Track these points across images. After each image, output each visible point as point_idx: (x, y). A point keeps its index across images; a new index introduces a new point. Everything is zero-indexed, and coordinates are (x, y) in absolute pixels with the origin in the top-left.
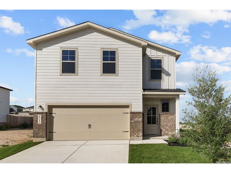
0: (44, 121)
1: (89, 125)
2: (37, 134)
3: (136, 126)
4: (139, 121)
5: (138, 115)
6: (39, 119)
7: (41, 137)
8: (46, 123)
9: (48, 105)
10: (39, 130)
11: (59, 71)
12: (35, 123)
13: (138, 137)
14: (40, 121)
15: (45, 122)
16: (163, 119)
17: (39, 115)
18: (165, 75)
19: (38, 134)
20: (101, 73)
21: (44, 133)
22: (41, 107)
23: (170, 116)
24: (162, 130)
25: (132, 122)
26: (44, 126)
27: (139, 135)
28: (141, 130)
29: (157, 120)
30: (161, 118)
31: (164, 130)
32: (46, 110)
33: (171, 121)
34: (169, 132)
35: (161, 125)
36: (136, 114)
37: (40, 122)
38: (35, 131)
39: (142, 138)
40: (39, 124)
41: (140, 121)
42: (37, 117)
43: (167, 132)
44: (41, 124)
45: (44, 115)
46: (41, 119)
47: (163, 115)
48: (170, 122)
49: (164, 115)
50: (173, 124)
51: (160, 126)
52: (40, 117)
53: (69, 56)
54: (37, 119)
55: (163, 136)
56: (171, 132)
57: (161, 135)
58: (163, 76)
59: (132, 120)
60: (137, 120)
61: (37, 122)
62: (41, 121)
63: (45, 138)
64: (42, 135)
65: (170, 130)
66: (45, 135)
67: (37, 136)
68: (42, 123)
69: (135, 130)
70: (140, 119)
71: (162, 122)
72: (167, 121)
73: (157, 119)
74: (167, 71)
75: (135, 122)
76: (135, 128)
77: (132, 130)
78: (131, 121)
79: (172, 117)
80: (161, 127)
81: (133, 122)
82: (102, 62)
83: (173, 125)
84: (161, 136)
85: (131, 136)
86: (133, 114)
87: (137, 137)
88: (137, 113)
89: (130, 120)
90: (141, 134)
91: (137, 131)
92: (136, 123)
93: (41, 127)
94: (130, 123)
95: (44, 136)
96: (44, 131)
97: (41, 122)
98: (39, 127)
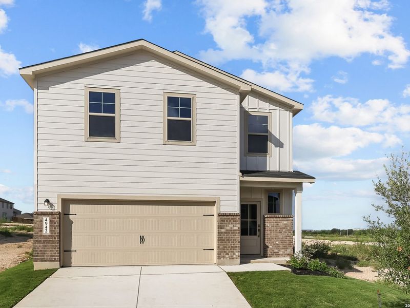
0: (55, 228)
1: (141, 237)
2: (42, 253)
3: (228, 240)
4: (234, 230)
5: (233, 219)
6: (45, 226)
7: (49, 261)
8: (60, 233)
9: (62, 199)
10: (45, 246)
11: (83, 132)
12: (37, 233)
13: (233, 259)
14: (48, 229)
15: (58, 230)
16: (270, 226)
17: (45, 218)
18: (273, 146)
19: (44, 253)
20: (164, 139)
21: (55, 253)
22: (47, 201)
23: (282, 220)
24: (268, 247)
25: (222, 233)
26: (55, 238)
27: (234, 256)
28: (237, 247)
29: (258, 228)
30: (267, 224)
31: (271, 247)
32: (58, 208)
33: (284, 230)
34: (280, 251)
35: (266, 237)
36: (229, 217)
37: (46, 231)
38: (38, 248)
39: (239, 261)
40: (45, 236)
41: (236, 230)
42: (42, 221)
43: (277, 251)
44: (49, 236)
45: (55, 218)
46: (50, 226)
47: (270, 219)
48: (281, 232)
49: (272, 219)
50: (286, 236)
51: (264, 239)
52: (48, 221)
53: (102, 103)
54: (42, 225)
55: (270, 257)
56: (283, 250)
57: (265, 256)
58: (271, 146)
59: (221, 228)
60: (231, 228)
61: (41, 231)
62: (50, 228)
63: (57, 261)
64: (51, 256)
65: (281, 246)
66: (57, 256)
67: (42, 259)
68: (52, 233)
69: (227, 246)
70: (236, 226)
71: (267, 232)
72: (276, 230)
73: (259, 226)
74: (278, 137)
75: (227, 232)
76: (226, 242)
77: (221, 247)
78: (220, 230)
79: (285, 222)
80: (266, 242)
81: (224, 233)
82: (167, 118)
83: (288, 238)
84: (267, 257)
85: (219, 257)
86: (224, 217)
87: (230, 259)
88: (230, 215)
89: (218, 228)
90: (237, 254)
91: (231, 249)
92: (229, 233)
93: (50, 241)
94: (219, 233)
95: (55, 259)
96: (55, 248)
97: (50, 231)
98: (46, 241)
